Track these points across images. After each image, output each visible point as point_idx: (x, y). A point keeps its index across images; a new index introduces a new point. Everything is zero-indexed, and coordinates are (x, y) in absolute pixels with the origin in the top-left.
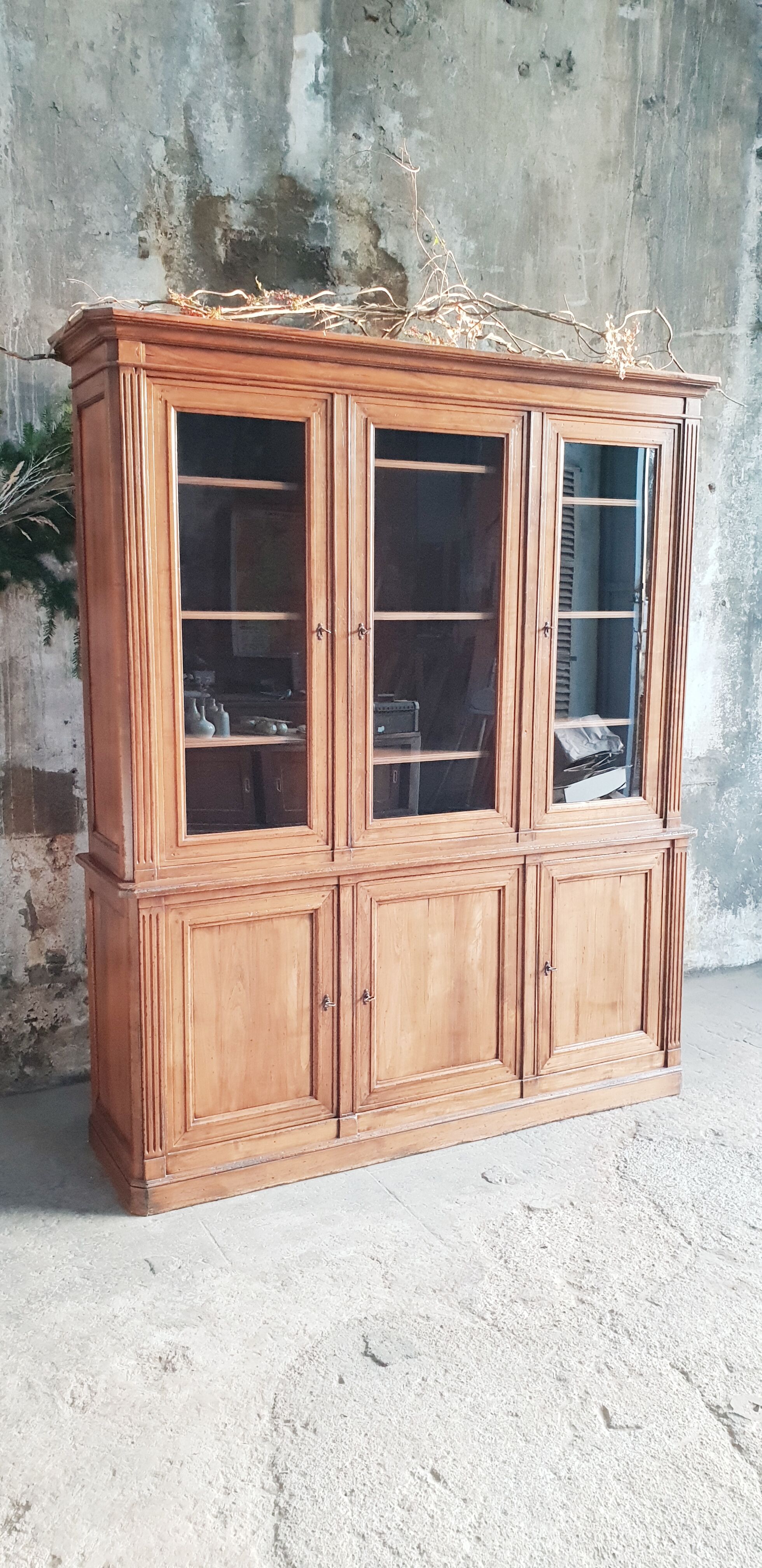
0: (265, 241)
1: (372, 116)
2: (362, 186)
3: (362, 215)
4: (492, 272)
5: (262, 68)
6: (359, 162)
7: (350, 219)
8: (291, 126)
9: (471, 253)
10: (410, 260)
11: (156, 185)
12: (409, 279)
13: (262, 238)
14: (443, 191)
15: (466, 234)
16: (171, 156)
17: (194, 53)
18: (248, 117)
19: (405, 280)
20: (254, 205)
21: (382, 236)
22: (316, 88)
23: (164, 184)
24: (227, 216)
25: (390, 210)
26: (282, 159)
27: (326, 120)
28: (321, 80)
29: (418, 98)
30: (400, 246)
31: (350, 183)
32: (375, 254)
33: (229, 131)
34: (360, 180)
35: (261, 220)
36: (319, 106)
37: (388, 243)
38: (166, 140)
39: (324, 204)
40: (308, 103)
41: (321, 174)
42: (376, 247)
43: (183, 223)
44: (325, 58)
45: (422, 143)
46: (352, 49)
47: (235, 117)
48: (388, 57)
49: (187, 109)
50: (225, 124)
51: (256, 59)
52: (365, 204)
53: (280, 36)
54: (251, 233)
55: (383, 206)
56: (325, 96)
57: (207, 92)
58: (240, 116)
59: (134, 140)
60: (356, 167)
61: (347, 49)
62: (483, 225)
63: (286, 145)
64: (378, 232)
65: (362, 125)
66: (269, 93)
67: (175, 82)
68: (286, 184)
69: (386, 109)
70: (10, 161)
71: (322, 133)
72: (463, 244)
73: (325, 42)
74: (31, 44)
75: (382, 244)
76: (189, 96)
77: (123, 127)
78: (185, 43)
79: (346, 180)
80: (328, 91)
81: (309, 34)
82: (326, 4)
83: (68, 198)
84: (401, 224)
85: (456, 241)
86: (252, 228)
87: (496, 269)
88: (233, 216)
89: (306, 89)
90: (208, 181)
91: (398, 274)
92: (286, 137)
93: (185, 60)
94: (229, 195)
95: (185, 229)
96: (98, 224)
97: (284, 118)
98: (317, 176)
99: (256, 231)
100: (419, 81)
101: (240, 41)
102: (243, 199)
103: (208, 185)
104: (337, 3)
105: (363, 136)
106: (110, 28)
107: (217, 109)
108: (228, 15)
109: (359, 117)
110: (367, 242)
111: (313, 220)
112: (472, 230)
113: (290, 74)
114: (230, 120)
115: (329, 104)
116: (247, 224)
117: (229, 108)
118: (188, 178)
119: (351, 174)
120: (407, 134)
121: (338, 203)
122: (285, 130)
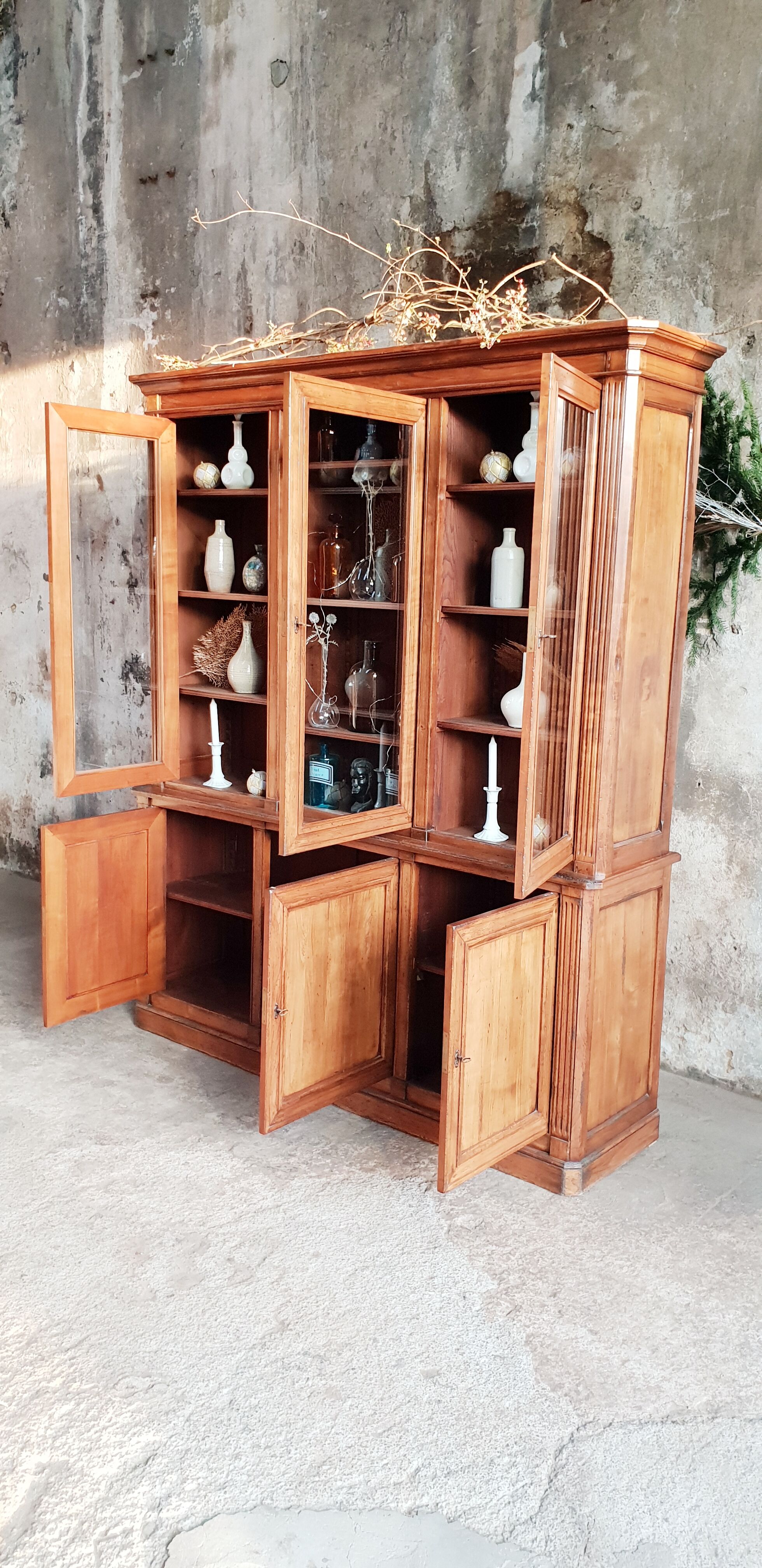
0: (482, 258)
1: (584, 97)
2: (571, 175)
3: (570, 204)
4: (713, 219)
5: (487, 100)
6: (569, 152)
7: (557, 213)
8: (509, 144)
9: (687, 204)
10: (617, 235)
11: (402, 238)
12: (615, 256)
13: (479, 257)
14: (657, 146)
15: (682, 185)
16: (414, 209)
17: (434, 115)
18: (473, 151)
19: (611, 258)
20: (474, 229)
21: (590, 219)
22: (533, 96)
23: (408, 235)
24: (452, 247)
25: (598, 190)
26: (500, 178)
27: (540, 123)
28: (537, 86)
29: (633, 57)
30: (607, 224)
31: (560, 176)
32: (581, 239)
33: (458, 170)
34: (570, 169)
35: (479, 241)
36: (535, 113)
37: (595, 226)
38: (411, 197)
39: (535, 207)
40: (525, 114)
41: (533, 178)
42: (582, 232)
43: (420, 263)
44: (542, 64)
45: (635, 104)
46: (567, 40)
47: (463, 155)
48: (605, 30)
49: (427, 164)
50: (454, 165)
51: (482, 95)
52: (574, 191)
53: (504, 64)
54: (470, 255)
55: (591, 188)
56: (540, 100)
57: (442, 144)
58: (467, 153)
59: (390, 207)
60: (567, 158)
61: (563, 43)
62: (705, 167)
63: (505, 162)
64: (584, 215)
65: (574, 113)
66: (491, 121)
67: (420, 146)
68: (501, 199)
69: (598, 85)
70: (314, 255)
71: (536, 138)
72: (679, 198)
73: (543, 47)
74: (331, 162)
75: (588, 228)
76: (430, 153)
77: (383, 200)
78: (428, 110)
79: (556, 175)
80: (543, 94)
81: (529, 47)
82: (546, 8)
83: (345, 271)
84: (609, 200)
85: (669, 198)
86: (471, 251)
87: (720, 213)
88: (457, 245)
89: (524, 102)
90: (439, 221)
91: (604, 253)
92: (504, 155)
93: (427, 124)
94: (455, 227)
95: (421, 268)
96: (364, 285)
97: (503, 137)
98: (530, 181)
99: (474, 253)
100: (635, 37)
101: (471, 84)
102: (466, 226)
103: (440, 224)
104: (556, 3)
105: (575, 123)
106: (378, 124)
107: (449, 155)
108: (461, 68)
109: (571, 106)
110: (574, 229)
111: (524, 225)
112: (690, 178)
113: (510, 96)
114: (458, 160)
115: (544, 106)
116: (466, 249)
117: (459, 149)
118: (425, 224)
119: (559, 169)
120: (620, 101)
121: (549, 201)
122: (503, 150)
